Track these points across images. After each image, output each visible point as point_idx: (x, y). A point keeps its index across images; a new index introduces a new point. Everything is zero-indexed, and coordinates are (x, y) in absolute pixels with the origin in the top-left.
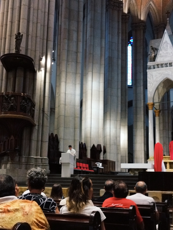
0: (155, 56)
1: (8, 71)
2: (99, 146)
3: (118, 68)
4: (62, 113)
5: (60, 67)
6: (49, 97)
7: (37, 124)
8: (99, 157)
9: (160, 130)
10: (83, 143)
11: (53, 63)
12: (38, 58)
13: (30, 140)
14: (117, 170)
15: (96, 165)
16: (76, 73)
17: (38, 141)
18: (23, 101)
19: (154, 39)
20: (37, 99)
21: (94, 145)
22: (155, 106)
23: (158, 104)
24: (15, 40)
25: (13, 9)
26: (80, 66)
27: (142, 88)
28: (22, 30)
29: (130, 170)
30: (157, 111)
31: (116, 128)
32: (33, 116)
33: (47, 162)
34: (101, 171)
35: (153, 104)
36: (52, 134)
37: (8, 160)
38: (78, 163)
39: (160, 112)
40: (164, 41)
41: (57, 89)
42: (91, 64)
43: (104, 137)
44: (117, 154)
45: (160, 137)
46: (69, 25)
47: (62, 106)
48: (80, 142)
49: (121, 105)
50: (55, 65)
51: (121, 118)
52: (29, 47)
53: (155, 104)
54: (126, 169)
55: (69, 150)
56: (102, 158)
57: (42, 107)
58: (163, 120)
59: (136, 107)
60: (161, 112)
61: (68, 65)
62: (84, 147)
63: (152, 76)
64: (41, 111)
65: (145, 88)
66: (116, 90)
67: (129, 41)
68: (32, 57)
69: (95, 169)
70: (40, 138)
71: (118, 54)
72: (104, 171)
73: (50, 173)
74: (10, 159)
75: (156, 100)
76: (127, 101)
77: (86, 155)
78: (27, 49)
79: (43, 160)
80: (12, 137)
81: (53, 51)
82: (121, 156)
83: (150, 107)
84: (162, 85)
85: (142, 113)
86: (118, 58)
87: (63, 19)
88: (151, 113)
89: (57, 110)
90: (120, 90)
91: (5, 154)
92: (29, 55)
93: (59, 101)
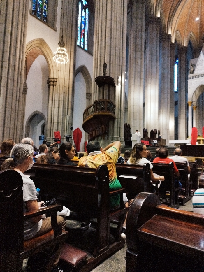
0: (194, 70)
1: (99, 87)
2: (156, 130)
3: (168, 80)
4: (132, 111)
5: (131, 82)
6: (124, 101)
7: (117, 118)
8: (155, 136)
9: (196, 119)
10: (146, 129)
11: (126, 80)
12: (116, 78)
13: (113, 127)
14: (167, 144)
15: (153, 142)
16: (140, 85)
17: (118, 128)
18: (109, 104)
19: (193, 58)
20: (117, 103)
21: (152, 130)
22: (193, 104)
23: (195, 102)
24: (103, 68)
25: (101, 48)
26: (143, 80)
27: (184, 92)
28: (107, 61)
29: (175, 144)
30: (194, 107)
31: (167, 119)
32: (114, 113)
33: (124, 140)
34: (157, 146)
35: (192, 103)
36: (126, 123)
37: (101, 139)
38: (142, 141)
39: (196, 107)
40: (200, 59)
41: (129, 96)
42: (150, 79)
43: (159, 125)
44: (168, 135)
45: (197, 124)
46: (136, 55)
47: (132, 107)
48: (143, 128)
49: (170, 104)
50: (128, 81)
51: (170, 112)
52: (111, 71)
53: (193, 102)
54: (173, 144)
55: (136, 133)
56: (157, 137)
57: (120, 107)
58: (199, 112)
59: (180, 105)
60: (198, 107)
61: (135, 81)
62: (146, 131)
63: (192, 83)
64: (119, 110)
65: (186, 92)
66: (167, 94)
67: (175, 61)
68: (113, 77)
69: (153, 144)
70: (119, 126)
71: (168, 71)
72: (158, 145)
73: (126, 146)
74: (102, 138)
75: (194, 100)
76: (174, 101)
77: (147, 136)
78: (110, 73)
79: (121, 139)
80: (103, 126)
81: (126, 73)
82: (170, 136)
83: (190, 105)
84: (198, 89)
85: (184, 108)
86: (168, 74)
87: (132, 51)
88: (190, 108)
89: (129, 109)
90: (169, 95)
91: (99, 135)
92: (111, 76)
93: (130, 103)
